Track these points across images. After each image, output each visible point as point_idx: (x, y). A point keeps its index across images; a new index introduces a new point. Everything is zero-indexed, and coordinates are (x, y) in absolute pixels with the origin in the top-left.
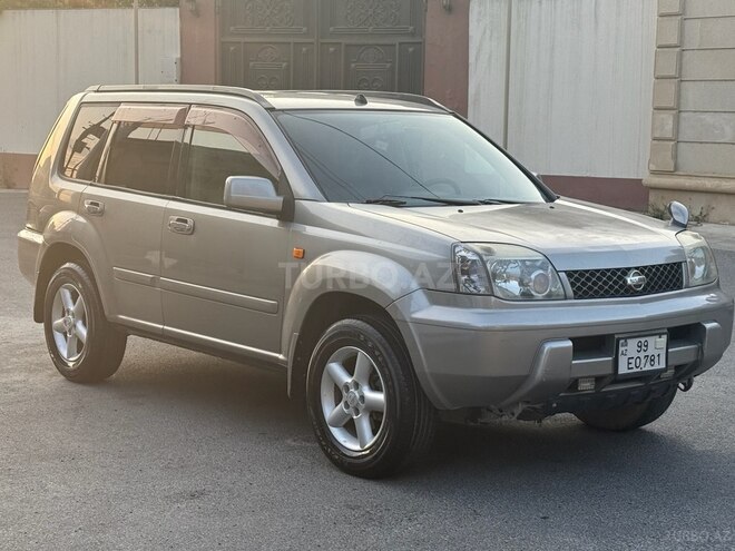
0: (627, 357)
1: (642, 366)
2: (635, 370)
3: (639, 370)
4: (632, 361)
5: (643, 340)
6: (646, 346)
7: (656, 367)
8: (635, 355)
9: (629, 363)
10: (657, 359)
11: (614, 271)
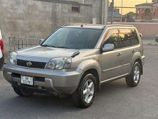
0: (23, 80)
1: (27, 83)
2: (25, 83)
3: (26, 83)
4: (25, 81)
5: (27, 77)
6: (28, 79)
7: (30, 84)
8: (25, 80)
9: (24, 81)
10: (30, 82)
11: (25, 61)
